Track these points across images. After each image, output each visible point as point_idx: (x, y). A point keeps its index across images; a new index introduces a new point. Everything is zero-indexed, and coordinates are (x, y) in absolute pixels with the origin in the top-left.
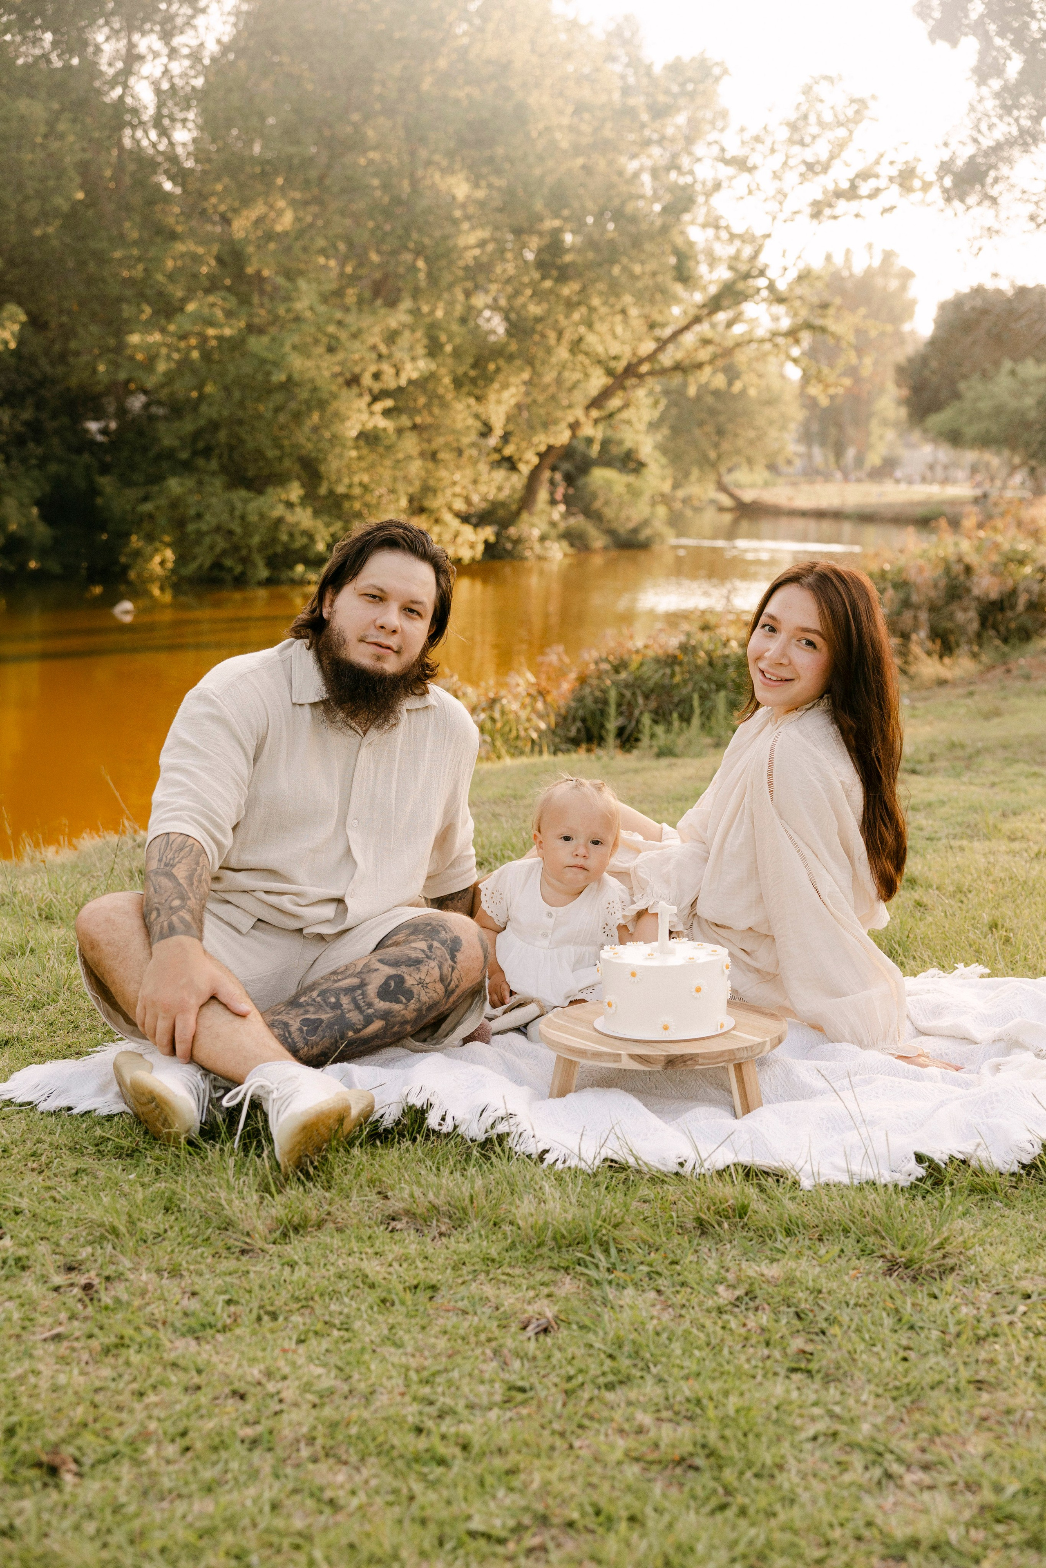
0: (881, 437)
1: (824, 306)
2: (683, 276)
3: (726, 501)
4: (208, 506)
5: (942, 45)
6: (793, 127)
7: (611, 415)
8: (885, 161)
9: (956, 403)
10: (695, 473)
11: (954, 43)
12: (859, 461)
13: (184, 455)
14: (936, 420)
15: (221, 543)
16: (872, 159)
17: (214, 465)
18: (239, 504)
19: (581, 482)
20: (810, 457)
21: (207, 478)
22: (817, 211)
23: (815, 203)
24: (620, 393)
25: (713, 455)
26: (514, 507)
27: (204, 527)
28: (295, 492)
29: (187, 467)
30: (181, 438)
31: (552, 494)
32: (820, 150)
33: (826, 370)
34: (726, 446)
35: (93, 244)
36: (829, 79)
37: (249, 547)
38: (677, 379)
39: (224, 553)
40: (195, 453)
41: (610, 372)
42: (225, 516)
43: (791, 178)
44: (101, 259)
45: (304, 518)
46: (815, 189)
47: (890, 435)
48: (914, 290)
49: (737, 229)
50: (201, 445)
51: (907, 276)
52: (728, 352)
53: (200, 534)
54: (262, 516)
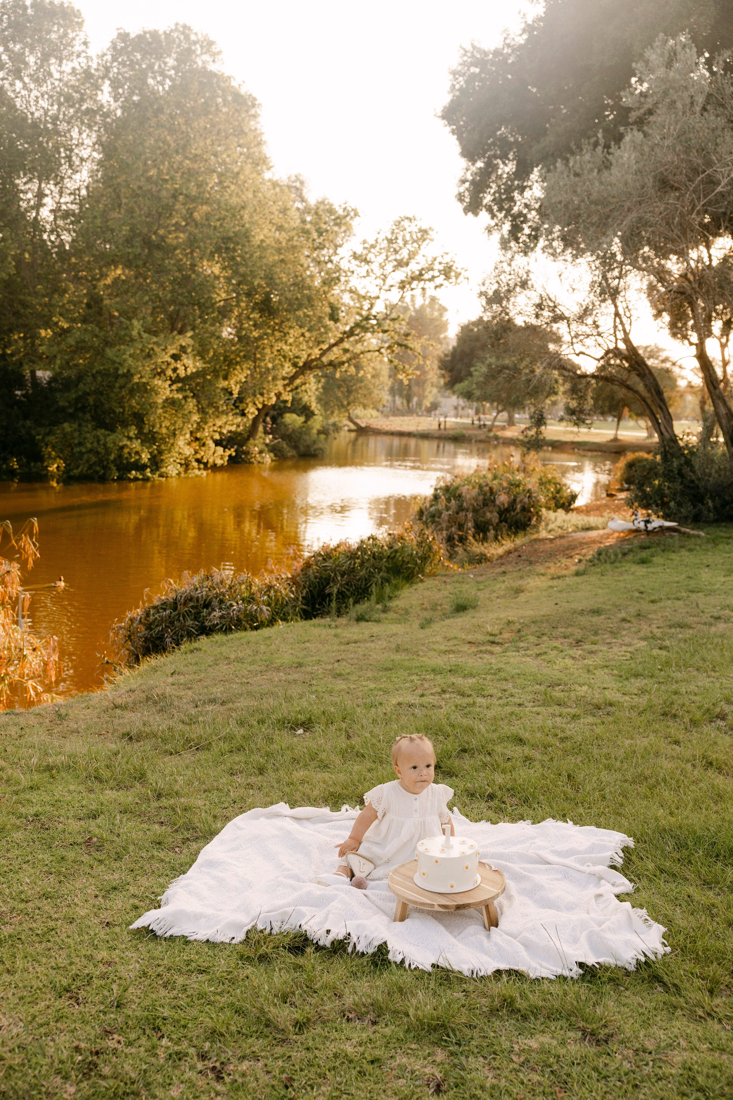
0: (430, 392)
1: (407, 335)
2: (334, 317)
3: (353, 427)
4: (85, 438)
5: (470, 215)
6: (390, 241)
7: (297, 388)
8: (436, 263)
9: (470, 378)
10: (336, 412)
11: (476, 214)
12: (419, 404)
13: (71, 411)
14: (458, 386)
15: (94, 459)
16: (430, 260)
17: (88, 416)
18: (102, 437)
19: (279, 420)
20: (394, 401)
21: (84, 424)
22: (402, 285)
23: (402, 282)
24: (301, 377)
25: (345, 403)
26: (246, 435)
27: (84, 450)
28: (133, 431)
29: (72, 417)
30: (69, 402)
31: (265, 428)
32: (404, 254)
33: (407, 367)
34: (352, 398)
35: (22, 297)
36: (410, 220)
37: (108, 459)
38: (330, 370)
39: (94, 463)
40: (77, 410)
41: (295, 365)
42: (95, 444)
43: (389, 267)
44: (25, 305)
45: (136, 445)
46: (401, 275)
47: (435, 390)
48: (447, 316)
49: (362, 292)
50: (80, 405)
51: (443, 309)
52: (356, 356)
53: (81, 454)
54: (114, 443)
